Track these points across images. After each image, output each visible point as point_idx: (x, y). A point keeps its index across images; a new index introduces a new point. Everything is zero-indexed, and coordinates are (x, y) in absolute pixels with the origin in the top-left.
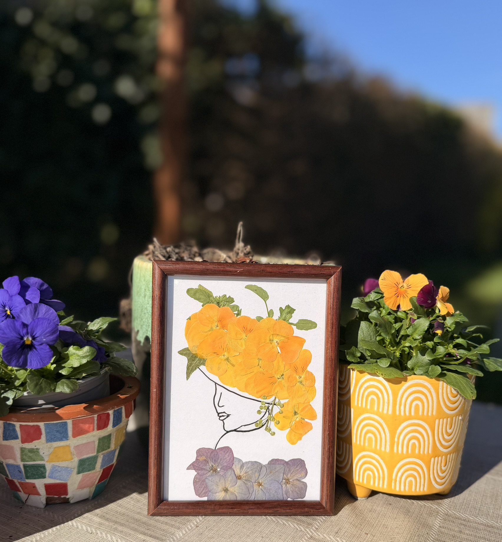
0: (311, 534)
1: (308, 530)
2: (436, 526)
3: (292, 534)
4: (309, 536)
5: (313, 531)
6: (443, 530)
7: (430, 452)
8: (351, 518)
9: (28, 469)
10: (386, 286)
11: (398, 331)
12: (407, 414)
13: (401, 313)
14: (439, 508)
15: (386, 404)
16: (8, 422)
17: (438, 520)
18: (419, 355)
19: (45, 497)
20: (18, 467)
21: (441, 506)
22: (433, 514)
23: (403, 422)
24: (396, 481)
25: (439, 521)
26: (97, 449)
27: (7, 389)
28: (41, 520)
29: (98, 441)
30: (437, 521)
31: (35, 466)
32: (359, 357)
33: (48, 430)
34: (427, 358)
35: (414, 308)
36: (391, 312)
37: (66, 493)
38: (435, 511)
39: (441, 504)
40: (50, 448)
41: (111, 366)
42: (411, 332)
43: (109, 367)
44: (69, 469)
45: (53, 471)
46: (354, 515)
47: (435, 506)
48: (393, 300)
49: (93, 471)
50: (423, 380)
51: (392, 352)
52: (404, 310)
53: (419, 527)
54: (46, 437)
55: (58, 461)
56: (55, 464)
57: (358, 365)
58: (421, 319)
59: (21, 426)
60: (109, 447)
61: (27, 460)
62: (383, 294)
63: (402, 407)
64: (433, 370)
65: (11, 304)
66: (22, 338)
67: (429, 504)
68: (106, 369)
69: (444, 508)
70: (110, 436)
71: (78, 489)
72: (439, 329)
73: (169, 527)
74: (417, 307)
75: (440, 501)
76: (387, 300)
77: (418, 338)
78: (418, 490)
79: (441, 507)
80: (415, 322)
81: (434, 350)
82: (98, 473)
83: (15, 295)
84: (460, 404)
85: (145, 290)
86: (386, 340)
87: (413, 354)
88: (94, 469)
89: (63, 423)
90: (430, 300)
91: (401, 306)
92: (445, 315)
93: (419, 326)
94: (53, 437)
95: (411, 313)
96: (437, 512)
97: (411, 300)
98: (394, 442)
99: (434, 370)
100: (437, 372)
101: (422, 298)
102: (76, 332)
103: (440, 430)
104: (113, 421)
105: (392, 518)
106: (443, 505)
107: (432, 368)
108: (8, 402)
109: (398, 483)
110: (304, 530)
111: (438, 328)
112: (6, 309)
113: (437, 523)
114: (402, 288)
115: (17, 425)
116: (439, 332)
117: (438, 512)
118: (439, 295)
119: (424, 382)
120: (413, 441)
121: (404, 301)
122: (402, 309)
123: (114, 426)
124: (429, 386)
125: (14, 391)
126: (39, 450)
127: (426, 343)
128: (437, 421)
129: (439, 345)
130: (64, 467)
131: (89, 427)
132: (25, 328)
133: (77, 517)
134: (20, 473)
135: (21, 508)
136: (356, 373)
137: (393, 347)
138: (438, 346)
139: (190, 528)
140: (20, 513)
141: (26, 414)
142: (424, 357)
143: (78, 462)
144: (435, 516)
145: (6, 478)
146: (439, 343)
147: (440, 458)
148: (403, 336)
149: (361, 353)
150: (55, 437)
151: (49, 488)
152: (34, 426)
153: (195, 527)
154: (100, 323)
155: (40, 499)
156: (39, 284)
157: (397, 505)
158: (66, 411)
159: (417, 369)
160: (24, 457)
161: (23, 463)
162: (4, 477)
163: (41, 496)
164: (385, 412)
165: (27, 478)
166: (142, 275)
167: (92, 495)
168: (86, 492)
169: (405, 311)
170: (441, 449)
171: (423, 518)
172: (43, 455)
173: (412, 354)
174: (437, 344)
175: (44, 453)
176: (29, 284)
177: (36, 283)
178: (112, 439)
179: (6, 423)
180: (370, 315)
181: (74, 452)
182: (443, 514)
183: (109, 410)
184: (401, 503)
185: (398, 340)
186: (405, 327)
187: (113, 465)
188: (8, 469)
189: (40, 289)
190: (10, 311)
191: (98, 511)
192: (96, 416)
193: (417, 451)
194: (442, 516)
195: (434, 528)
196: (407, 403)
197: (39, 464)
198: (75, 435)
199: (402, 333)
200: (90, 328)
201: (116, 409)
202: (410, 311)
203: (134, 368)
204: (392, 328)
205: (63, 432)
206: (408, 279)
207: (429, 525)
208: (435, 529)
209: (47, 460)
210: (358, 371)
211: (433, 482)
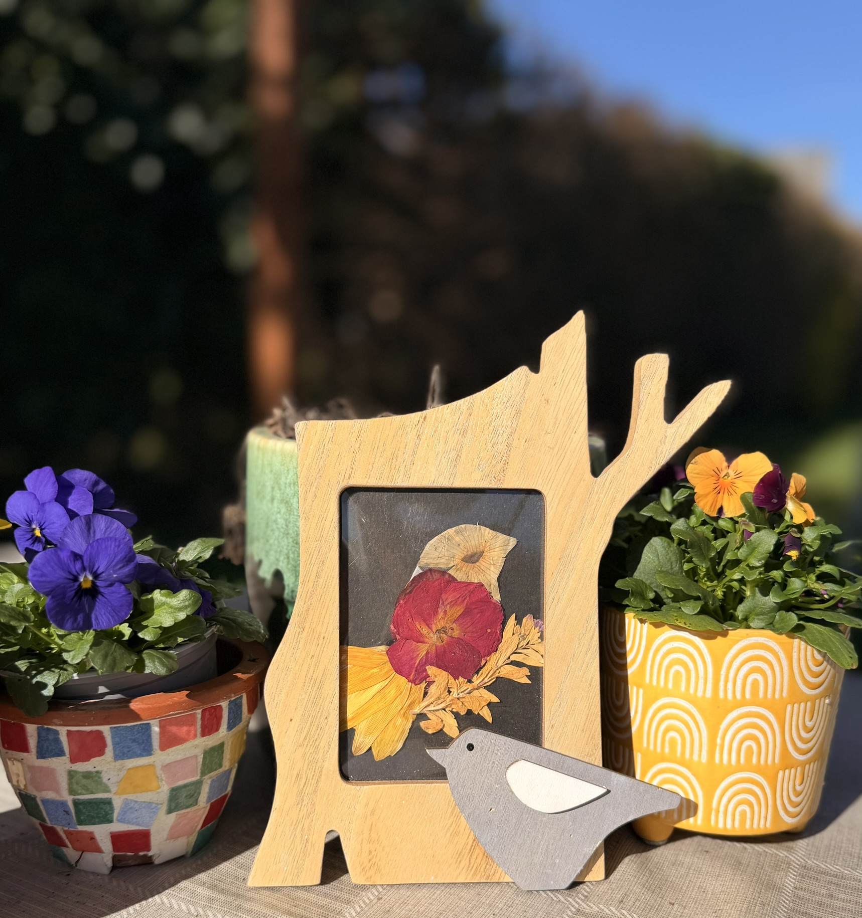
0: (577, 906)
1: (571, 900)
2: (788, 888)
3: (545, 907)
4: (574, 910)
5: (579, 901)
6: (801, 893)
7: (776, 761)
8: (643, 878)
9: (81, 807)
10: (698, 474)
11: (721, 554)
12: (738, 696)
13: (725, 521)
14: (790, 857)
15: (701, 681)
16: (46, 727)
17: (791, 877)
18: (758, 595)
19: (111, 856)
20: (64, 804)
21: (794, 853)
22: (782, 867)
23: (732, 711)
24: (719, 811)
25: (793, 879)
26: (201, 769)
27: (42, 669)
28: (107, 895)
29: (202, 756)
30: (789, 878)
31: (95, 803)
32: (652, 600)
33: (117, 739)
34: (773, 599)
35: (749, 512)
36: (708, 520)
37: (147, 847)
38: (785, 860)
39: (792, 848)
40: (120, 770)
41: (221, 623)
42: (744, 554)
43: (218, 626)
44: (154, 805)
45: (126, 810)
46: (647, 872)
47: (783, 852)
48: (710, 499)
49: (194, 808)
50: (766, 637)
51: (708, 589)
52: (730, 517)
53: (761, 889)
54: (115, 750)
55: (135, 793)
56: (129, 798)
57: (651, 614)
58: (762, 532)
59: (69, 732)
60: (220, 766)
61: (79, 792)
62: (694, 490)
63: (730, 686)
64: (782, 620)
65: (42, 518)
66: (76, 579)
67: (772, 849)
68: (213, 630)
69: (798, 856)
70: (222, 745)
71: (169, 839)
72: (793, 549)
73: (330, 901)
74: (753, 510)
75: (790, 844)
76: (700, 499)
77: (758, 564)
78: (755, 826)
79: (794, 855)
80: (752, 538)
81: (784, 586)
82: (201, 812)
83: (49, 502)
84: (827, 677)
85: (273, 488)
86: (700, 570)
87: (746, 593)
88: (196, 804)
89: (144, 726)
90: (777, 499)
91: (725, 510)
92: (801, 524)
93: (759, 544)
94: (126, 750)
95: (744, 521)
96: (787, 863)
97: (743, 498)
98: (716, 745)
99: (785, 620)
100: (791, 623)
101: (762, 496)
102: (161, 565)
103: (794, 723)
104: (228, 720)
105: (712, 875)
106: (797, 851)
107: (780, 616)
108: (45, 691)
109: (721, 815)
110: (564, 901)
111: (791, 548)
112: (34, 526)
113: (790, 881)
114: (726, 477)
115: (63, 731)
116: (794, 554)
117: (789, 864)
118: (790, 488)
119: (767, 641)
120: (748, 743)
121: (730, 500)
122: (726, 514)
123: (230, 727)
124: (777, 648)
125: (53, 672)
126: (101, 773)
127: (770, 574)
128: (789, 707)
129: (790, 576)
130: (144, 802)
131: (188, 732)
132: (78, 560)
133: (167, 889)
134: (68, 814)
135: (69, 875)
136: (648, 627)
137: (712, 581)
138: (790, 578)
139: (368, 901)
140: (68, 883)
141: (79, 712)
142: (767, 598)
143: (168, 793)
144: (785, 869)
145: (41, 824)
146: (790, 572)
147: (793, 771)
148: (729, 561)
149: (655, 592)
150: (129, 751)
151: (117, 839)
152: (91, 732)
153: (376, 899)
154: (199, 549)
155: (103, 858)
156: (91, 483)
157: (718, 854)
158: (148, 705)
159: (754, 619)
160: (75, 787)
161: (72, 797)
162: (37, 822)
163: (103, 854)
164: (700, 694)
165: (81, 823)
166: (266, 462)
167: (190, 849)
168: (182, 845)
169: (731, 519)
170: (795, 755)
171: (765, 873)
172: (109, 783)
173: (743, 591)
174: (787, 575)
175: (109, 779)
176: (73, 482)
177: (85, 480)
178: (225, 752)
179: (42, 727)
180: (673, 527)
181: (163, 776)
182: (798, 867)
183: (222, 700)
184: (725, 850)
185: (720, 569)
186: (732, 546)
187: (226, 796)
188: (45, 808)
189: (93, 490)
190: (41, 529)
191: (203, 876)
192: (200, 711)
193: (754, 760)
194: (796, 870)
195: (785, 890)
196: (738, 677)
197: (101, 799)
198: (163, 747)
199: (729, 556)
200: (182, 557)
201: (232, 699)
202: (743, 519)
203: (260, 627)
204: (711, 549)
205: (143, 743)
206: (737, 462)
207: (776, 885)
208: (787, 891)
209: (115, 792)
210: (651, 623)
211: (782, 813)
